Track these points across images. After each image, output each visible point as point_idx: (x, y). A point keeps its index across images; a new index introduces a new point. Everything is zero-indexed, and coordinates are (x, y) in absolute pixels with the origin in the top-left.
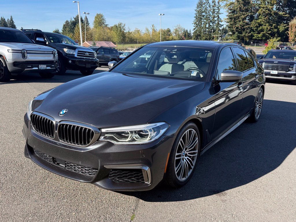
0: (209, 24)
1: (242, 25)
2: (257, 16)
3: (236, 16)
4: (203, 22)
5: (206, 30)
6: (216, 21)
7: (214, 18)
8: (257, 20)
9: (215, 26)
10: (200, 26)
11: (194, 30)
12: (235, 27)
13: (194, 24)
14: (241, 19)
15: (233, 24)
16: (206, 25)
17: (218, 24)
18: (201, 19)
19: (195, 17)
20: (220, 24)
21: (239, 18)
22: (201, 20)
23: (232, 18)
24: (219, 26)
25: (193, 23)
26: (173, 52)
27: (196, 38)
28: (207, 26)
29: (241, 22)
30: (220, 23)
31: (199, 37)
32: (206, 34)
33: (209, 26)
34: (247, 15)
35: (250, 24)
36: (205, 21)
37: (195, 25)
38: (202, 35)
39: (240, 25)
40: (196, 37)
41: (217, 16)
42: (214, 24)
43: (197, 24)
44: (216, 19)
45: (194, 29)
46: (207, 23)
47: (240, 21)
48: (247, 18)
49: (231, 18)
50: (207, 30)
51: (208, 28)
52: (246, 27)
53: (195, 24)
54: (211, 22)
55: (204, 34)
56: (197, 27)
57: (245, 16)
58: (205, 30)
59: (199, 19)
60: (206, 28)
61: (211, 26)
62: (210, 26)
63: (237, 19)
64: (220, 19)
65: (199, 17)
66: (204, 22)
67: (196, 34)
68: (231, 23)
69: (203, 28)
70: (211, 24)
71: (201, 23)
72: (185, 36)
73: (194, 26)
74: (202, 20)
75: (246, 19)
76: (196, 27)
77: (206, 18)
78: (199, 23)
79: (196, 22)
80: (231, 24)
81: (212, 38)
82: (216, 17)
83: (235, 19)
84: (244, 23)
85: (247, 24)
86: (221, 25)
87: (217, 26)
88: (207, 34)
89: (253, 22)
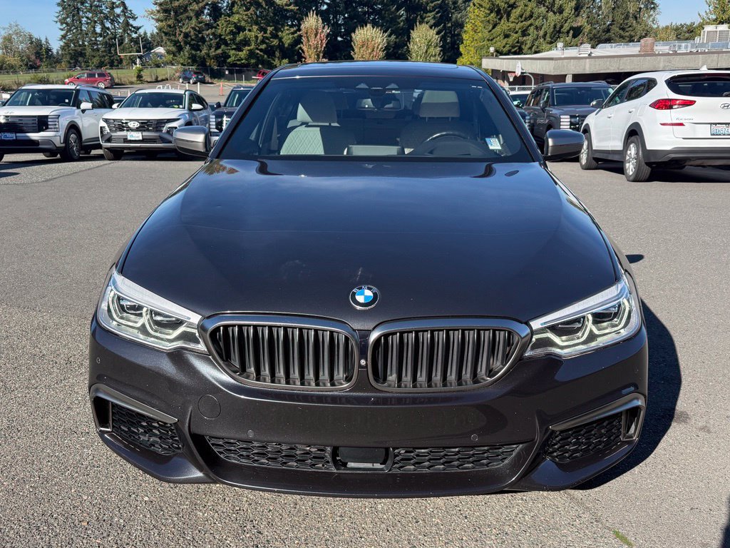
0: (102, 24)
1: (197, 28)
2: (227, 6)
3: (179, 6)
4: (85, 19)
5: (96, 40)
6: (118, 16)
7: (112, 8)
8: (229, 16)
9: (120, 31)
10: (76, 28)
11: (61, 39)
12: (181, 32)
13: (59, 24)
14: (192, 14)
15: (174, 26)
16: (94, 28)
17: (128, 24)
18: (78, 9)
19: (59, 4)
20: (132, 26)
21: (186, 10)
22: (79, 13)
23: (170, 11)
24: (131, 30)
25: (56, 20)
26: (393, 92)
27: (72, 61)
28: (98, 29)
29: (194, 21)
30: (131, 21)
31: (80, 59)
32: (98, 50)
33: (102, 29)
34: (204, 3)
35: (215, 25)
36: (90, 15)
37: (64, 25)
38: (88, 51)
39: (192, 28)
40: (71, 59)
41: (119, 4)
42: (116, 25)
43: (67, 24)
44: (118, 11)
45: (64, 37)
46: (95, 22)
47: (190, 18)
48: (206, 11)
49: (166, 11)
50: (100, 39)
51: (101, 35)
52: (207, 32)
53: (62, 24)
54: (106, 18)
55: (93, 50)
56: (69, 30)
57: (201, 5)
58: (93, 39)
59: (73, 10)
60: (96, 34)
61: (108, 28)
62: (104, 28)
63: (182, 13)
64: (130, 11)
65: (69, 5)
66: (87, 18)
67: (71, 51)
68: (169, 23)
69: (87, 34)
70: (108, 25)
71: (80, 22)
72: (38, 55)
73: (62, 30)
74: (81, 13)
75: (203, 12)
76: (67, 32)
77: (91, 6)
78: (73, 20)
79: (65, 19)
80: (169, 26)
81: (117, 60)
82: (117, 7)
83: (176, 13)
84: (200, 23)
85: (209, 26)
86: (134, 28)
87: (124, 31)
88: (103, 49)
89: (222, 21)
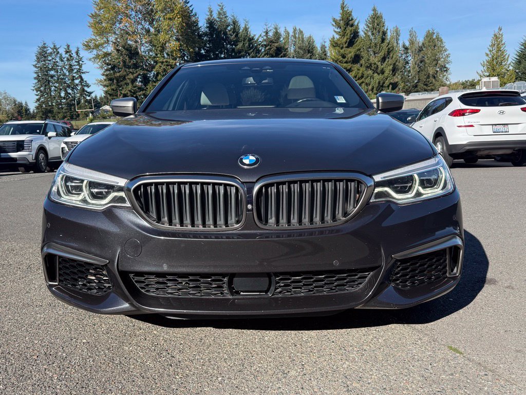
0: (66, 91)
1: (133, 91)
2: (153, 76)
3: (120, 76)
4: (53, 88)
5: (61, 102)
6: (77, 85)
7: (73, 80)
8: (155, 82)
9: (78, 95)
10: (48, 94)
11: (36, 102)
12: (121, 93)
13: (35, 91)
14: (128, 81)
15: (116, 90)
16: (60, 93)
17: (84, 90)
18: (49, 81)
19: (35, 78)
20: (86, 91)
21: (124, 78)
22: (49, 84)
23: (113, 79)
24: (85, 94)
25: (33, 88)
26: (268, 70)
27: (44, 116)
28: (63, 94)
29: (130, 87)
30: (86, 88)
31: (49, 115)
32: (62, 108)
33: (65, 94)
34: (137, 74)
35: (145, 88)
36: (58, 85)
37: (39, 92)
38: (56, 109)
39: (129, 91)
40: (43, 115)
41: (78, 77)
42: (75, 91)
43: (41, 91)
44: (77, 82)
45: (38, 100)
46: (61, 89)
47: (127, 84)
48: (139, 79)
49: (110, 79)
50: (64, 101)
51: (64, 98)
52: (140, 93)
53: (37, 91)
54: (69, 86)
55: (59, 108)
56: (42, 96)
57: (135, 75)
58: (59, 101)
59: (45, 82)
60: (61, 97)
61: (70, 94)
62: (67, 93)
63: (121, 81)
64: (86, 81)
65: (43, 79)
66: (55, 87)
67: (43, 110)
68: (113, 87)
69: (54, 98)
70: (70, 91)
71: (50, 90)
72: (20, 112)
73: (37, 95)
74: (51, 84)
75: (137, 80)
76: (41, 97)
77: (58, 79)
78: (45, 89)
79: (39, 88)
80: (113, 90)
81: (76, 115)
82: (76, 79)
83: (118, 81)
84: (135, 87)
85: (140, 89)
86: (88, 93)
87: (81, 95)
88: (65, 108)
89: (150, 86)
